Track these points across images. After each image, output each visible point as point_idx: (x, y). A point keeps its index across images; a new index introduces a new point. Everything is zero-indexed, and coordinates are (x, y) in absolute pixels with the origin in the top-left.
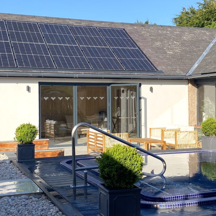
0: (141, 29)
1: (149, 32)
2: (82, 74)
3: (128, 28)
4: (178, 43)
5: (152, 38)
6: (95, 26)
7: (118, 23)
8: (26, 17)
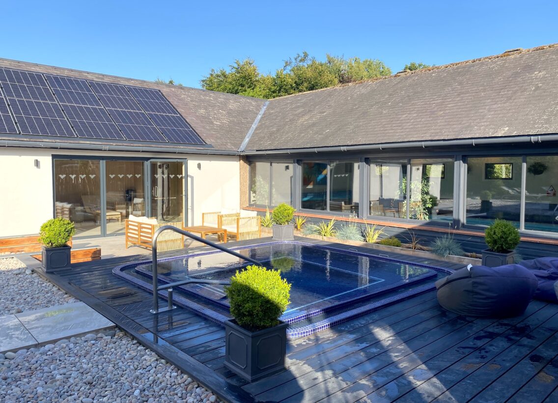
0: (180, 92)
1: (190, 97)
2: (114, 145)
3: (165, 90)
4: (224, 112)
5: (194, 104)
6: (123, 84)
7: (151, 83)
8: (24, 65)
